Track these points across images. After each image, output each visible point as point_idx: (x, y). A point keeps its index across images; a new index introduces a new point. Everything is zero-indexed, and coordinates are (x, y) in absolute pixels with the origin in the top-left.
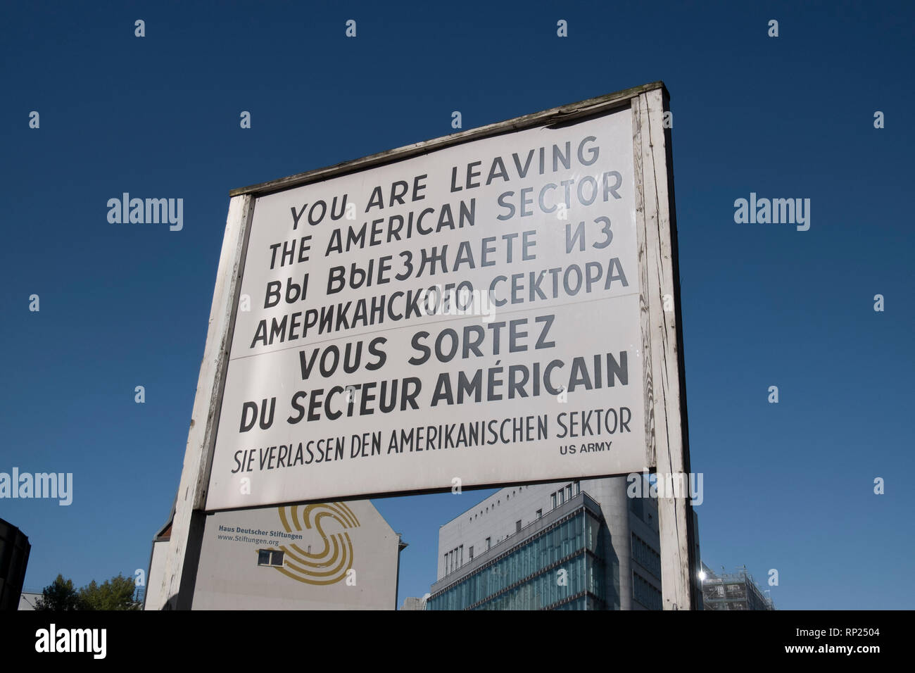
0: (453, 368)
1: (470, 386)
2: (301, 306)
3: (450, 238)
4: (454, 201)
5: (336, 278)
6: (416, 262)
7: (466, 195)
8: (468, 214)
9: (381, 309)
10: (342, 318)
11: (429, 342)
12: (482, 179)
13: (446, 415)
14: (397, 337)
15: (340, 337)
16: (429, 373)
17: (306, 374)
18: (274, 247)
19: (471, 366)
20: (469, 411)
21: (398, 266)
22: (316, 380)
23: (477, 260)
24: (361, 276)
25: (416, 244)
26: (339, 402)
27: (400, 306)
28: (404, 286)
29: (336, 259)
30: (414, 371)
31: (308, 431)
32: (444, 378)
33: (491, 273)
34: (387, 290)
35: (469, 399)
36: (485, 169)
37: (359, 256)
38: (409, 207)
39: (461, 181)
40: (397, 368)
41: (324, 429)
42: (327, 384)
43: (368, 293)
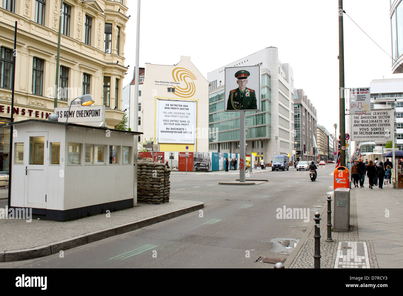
0: (375, 131)
1: (377, 133)
2: (358, 123)
3: (374, 120)
4: (374, 116)
5: (362, 121)
6: (371, 121)
7: (375, 115)
8: (376, 117)
9: (368, 125)
10: (364, 125)
11: (373, 129)
12: (377, 114)
13: (375, 135)
14: (370, 128)
15: (364, 127)
16: (373, 131)
17: (360, 130)
18: (355, 117)
19: (377, 131)
20: (377, 135)
21: (369, 121)
22: (361, 131)
23: (377, 121)
24: (365, 122)
25: (371, 119)
26: (364, 133)
27: (370, 125)
28: (369, 123)
29: (362, 119)
30: (372, 131)
31: (361, 135)
32: (374, 132)
33: (378, 123)
34: (368, 123)
35: (377, 134)
36: (377, 113)
37: (364, 120)
38: (369, 115)
39: (375, 114)
40: (370, 131)
41: (363, 135)
42: (363, 131)
43: (366, 123)
